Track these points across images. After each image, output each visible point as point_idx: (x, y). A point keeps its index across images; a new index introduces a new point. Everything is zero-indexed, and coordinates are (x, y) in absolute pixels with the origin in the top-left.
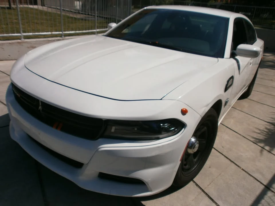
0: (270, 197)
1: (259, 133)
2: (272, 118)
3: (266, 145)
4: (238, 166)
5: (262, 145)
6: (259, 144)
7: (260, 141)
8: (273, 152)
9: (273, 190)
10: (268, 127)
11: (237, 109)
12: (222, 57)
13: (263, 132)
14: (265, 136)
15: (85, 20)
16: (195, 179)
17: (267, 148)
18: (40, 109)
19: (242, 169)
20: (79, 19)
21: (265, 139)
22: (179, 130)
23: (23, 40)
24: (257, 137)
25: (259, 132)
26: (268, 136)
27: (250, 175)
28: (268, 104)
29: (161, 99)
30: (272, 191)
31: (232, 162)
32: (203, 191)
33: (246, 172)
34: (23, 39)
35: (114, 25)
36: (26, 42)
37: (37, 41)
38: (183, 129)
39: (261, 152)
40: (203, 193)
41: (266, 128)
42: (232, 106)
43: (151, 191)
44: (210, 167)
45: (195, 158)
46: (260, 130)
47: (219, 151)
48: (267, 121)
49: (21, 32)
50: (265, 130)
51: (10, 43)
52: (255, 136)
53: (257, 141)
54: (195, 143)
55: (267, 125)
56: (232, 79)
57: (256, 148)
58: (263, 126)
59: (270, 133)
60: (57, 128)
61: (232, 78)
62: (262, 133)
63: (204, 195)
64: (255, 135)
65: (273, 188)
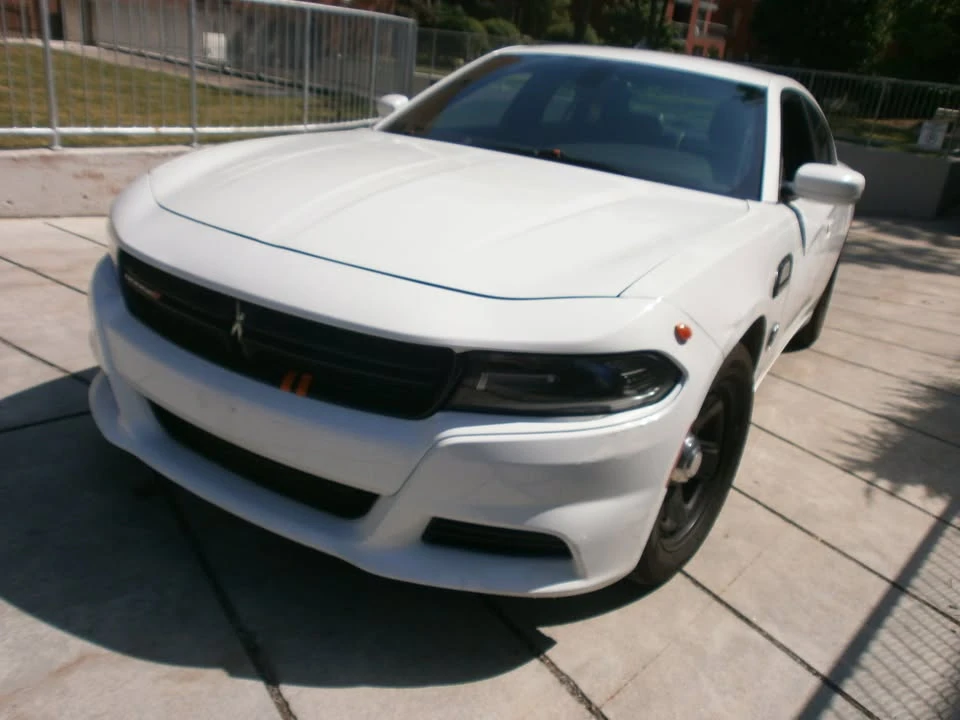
0: (908, 612)
1: (854, 445)
2: (888, 404)
3: (880, 476)
4: (809, 533)
5: (868, 475)
6: (860, 474)
7: (861, 465)
8: (901, 495)
9: (915, 593)
10: (880, 429)
11: (782, 379)
12: (758, 197)
13: (867, 441)
14: (873, 452)
15: (250, 95)
16: (687, 568)
17: (884, 484)
18: (236, 332)
19: (823, 541)
20: (226, 93)
21: (876, 459)
22: (665, 390)
23: (60, 150)
24: (851, 456)
25: (853, 440)
26: (881, 451)
27: (846, 555)
28: (875, 366)
29: (618, 296)
30: (915, 597)
31: (790, 522)
32: (716, 598)
33: (833, 548)
34: (60, 148)
35: (400, 103)
36: (72, 158)
37: (107, 156)
38: (678, 387)
39: (868, 493)
40: (716, 604)
41: (876, 432)
42: (768, 370)
43: (583, 576)
44: (727, 536)
45: (687, 500)
46: (856, 435)
47: (746, 491)
48: (877, 411)
49: (55, 121)
50: (873, 437)
51: (14, 159)
52: (847, 454)
53: (852, 466)
54: (692, 448)
55: (874, 422)
56: (788, 264)
57: (854, 484)
58: (864, 424)
59: (887, 445)
60: (294, 389)
61: (788, 259)
62: (863, 445)
63: (722, 608)
64: (846, 451)
65: (916, 589)
